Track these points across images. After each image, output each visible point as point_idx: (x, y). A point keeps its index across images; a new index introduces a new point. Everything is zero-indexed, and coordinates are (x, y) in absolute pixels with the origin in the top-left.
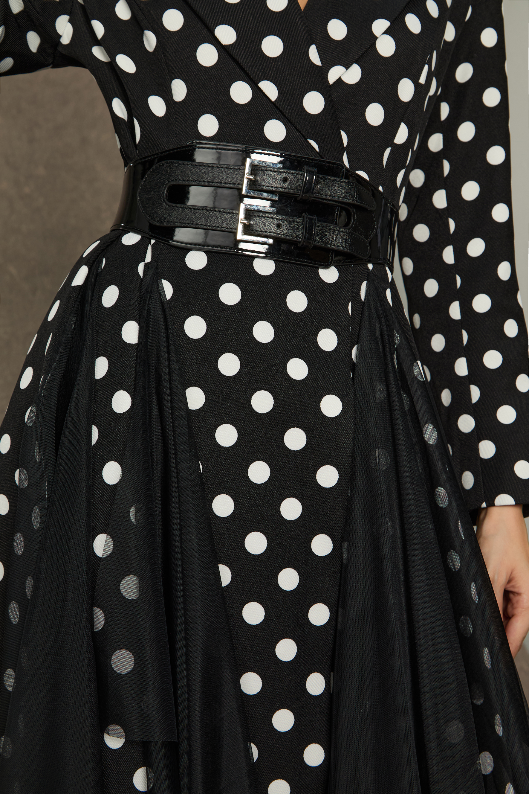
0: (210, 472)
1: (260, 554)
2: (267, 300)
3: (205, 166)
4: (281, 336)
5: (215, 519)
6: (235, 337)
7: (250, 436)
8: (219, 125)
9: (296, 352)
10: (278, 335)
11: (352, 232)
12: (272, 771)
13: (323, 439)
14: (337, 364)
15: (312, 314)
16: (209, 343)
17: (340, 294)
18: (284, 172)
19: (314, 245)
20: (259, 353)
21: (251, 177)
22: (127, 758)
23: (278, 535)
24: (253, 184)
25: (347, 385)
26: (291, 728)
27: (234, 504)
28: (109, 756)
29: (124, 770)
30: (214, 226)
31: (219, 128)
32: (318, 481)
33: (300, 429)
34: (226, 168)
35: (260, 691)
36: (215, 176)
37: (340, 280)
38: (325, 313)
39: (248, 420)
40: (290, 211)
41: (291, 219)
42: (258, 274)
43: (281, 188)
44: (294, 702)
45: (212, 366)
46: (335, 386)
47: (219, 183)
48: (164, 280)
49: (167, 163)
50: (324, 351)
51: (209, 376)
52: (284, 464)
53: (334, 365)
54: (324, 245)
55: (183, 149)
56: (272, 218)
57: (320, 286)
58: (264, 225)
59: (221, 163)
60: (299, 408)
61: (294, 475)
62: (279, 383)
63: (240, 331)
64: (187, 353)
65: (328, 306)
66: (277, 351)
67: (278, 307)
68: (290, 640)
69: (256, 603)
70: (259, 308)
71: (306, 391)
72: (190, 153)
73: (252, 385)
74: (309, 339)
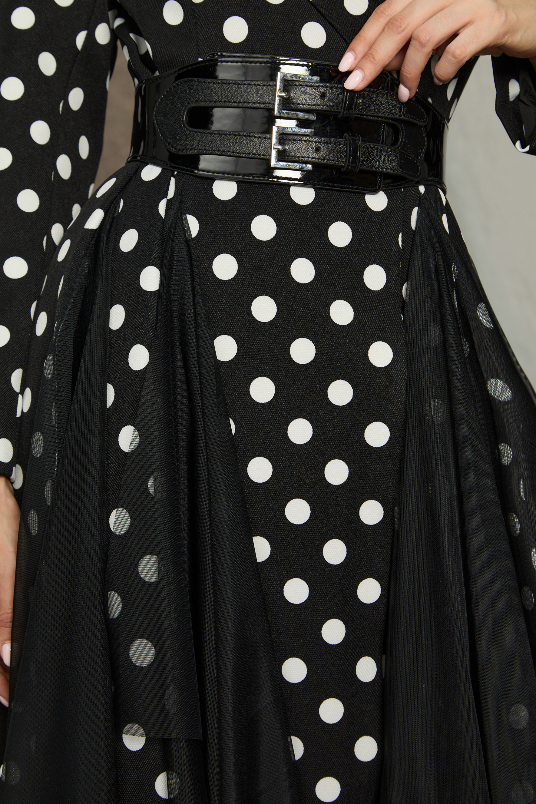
0: (244, 432)
1: (302, 523)
2: (307, 234)
3: (229, 84)
4: (322, 275)
5: (251, 486)
6: (270, 277)
7: (290, 390)
8: (248, 28)
9: (340, 293)
10: (318, 274)
11: (402, 151)
12: (320, 768)
13: (371, 392)
14: (386, 306)
15: (357, 248)
16: (241, 285)
17: (389, 224)
18: (322, 86)
19: (360, 169)
20: (298, 296)
21: (284, 95)
22: (148, 761)
23: (323, 501)
24: (286, 103)
25: (397, 330)
26: (341, 720)
27: (273, 468)
28: (129, 758)
29: (145, 774)
30: (244, 153)
31: (248, 33)
32: (366, 440)
33: (346, 381)
34: (254, 85)
35: (304, 679)
36: (242, 95)
37: (389, 207)
38: (372, 246)
39: (286, 372)
40: (329, 131)
41: (331, 140)
42: (296, 203)
43: (319, 105)
44: (343, 690)
45: (244, 312)
46: (385, 331)
47: (246, 103)
48: (189, 215)
49: (186, 81)
50: (372, 290)
51: (241, 323)
52: (328, 421)
53: (382, 306)
54: (371, 169)
55: (203, 64)
56: (310, 141)
57: (366, 215)
58: (301, 150)
59: (248, 79)
60: (345, 357)
61: (340, 434)
62: (321, 329)
63: (276, 270)
64: (216, 296)
65: (376, 238)
66: (318, 293)
67: (319, 241)
68: (338, 620)
69: (299, 579)
70: (297, 243)
71: (352, 338)
72: (211, 68)
73: (290, 332)
74: (354, 277)
